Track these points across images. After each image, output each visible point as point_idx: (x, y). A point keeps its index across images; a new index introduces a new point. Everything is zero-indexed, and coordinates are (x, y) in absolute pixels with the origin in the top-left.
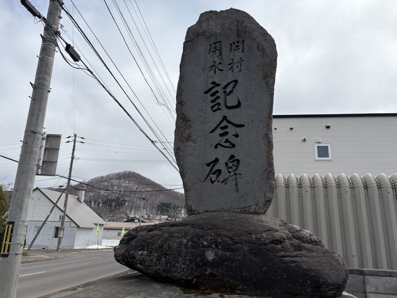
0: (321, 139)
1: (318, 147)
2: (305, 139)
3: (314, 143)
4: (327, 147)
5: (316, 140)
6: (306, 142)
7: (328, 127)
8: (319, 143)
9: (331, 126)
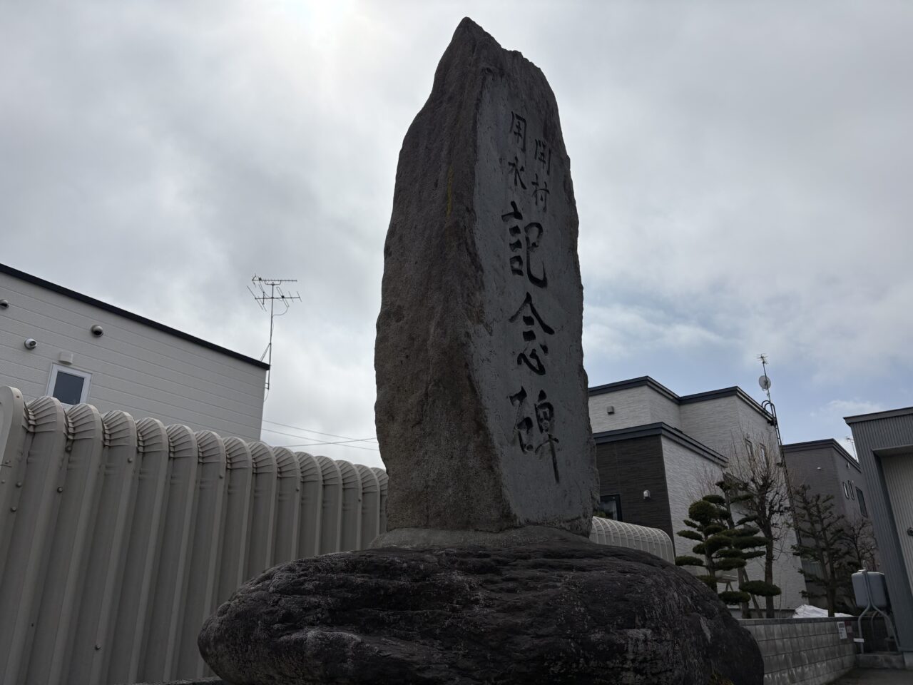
0: (72, 355)
1: (60, 373)
2: (33, 344)
3: (54, 361)
4: (82, 379)
5: (60, 354)
6: (32, 351)
7: (97, 333)
8: (66, 364)
9: (104, 332)
